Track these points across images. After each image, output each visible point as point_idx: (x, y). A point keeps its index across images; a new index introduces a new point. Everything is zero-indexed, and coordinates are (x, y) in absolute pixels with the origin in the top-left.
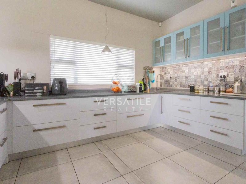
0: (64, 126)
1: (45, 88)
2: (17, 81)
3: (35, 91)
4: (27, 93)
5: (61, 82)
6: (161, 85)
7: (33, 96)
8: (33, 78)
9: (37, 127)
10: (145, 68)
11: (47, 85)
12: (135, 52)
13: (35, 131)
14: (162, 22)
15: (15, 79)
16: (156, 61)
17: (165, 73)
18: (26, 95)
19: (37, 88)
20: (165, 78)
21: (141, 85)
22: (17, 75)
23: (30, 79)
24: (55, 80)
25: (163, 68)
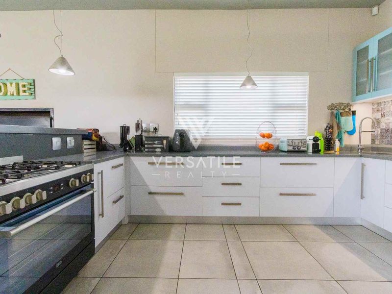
0: (182, 194)
1: (165, 142)
2: (139, 133)
3: (154, 146)
4: (148, 148)
5: (182, 135)
6: (373, 141)
7: (152, 152)
8: (155, 129)
9: (153, 190)
10: (332, 107)
11: (166, 138)
12: (308, 79)
13: (150, 193)
14: (378, 5)
15: (137, 131)
16: (359, 90)
17: (383, 115)
18: (146, 150)
19: (156, 142)
20: (383, 126)
21: (316, 139)
22: (138, 126)
23: (153, 131)
24: (177, 131)
25: (378, 103)
